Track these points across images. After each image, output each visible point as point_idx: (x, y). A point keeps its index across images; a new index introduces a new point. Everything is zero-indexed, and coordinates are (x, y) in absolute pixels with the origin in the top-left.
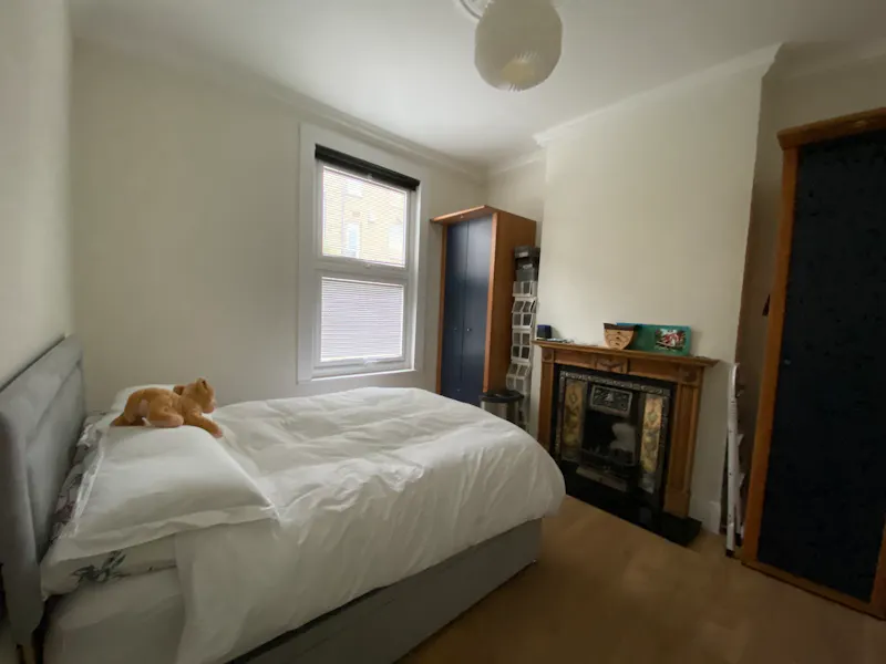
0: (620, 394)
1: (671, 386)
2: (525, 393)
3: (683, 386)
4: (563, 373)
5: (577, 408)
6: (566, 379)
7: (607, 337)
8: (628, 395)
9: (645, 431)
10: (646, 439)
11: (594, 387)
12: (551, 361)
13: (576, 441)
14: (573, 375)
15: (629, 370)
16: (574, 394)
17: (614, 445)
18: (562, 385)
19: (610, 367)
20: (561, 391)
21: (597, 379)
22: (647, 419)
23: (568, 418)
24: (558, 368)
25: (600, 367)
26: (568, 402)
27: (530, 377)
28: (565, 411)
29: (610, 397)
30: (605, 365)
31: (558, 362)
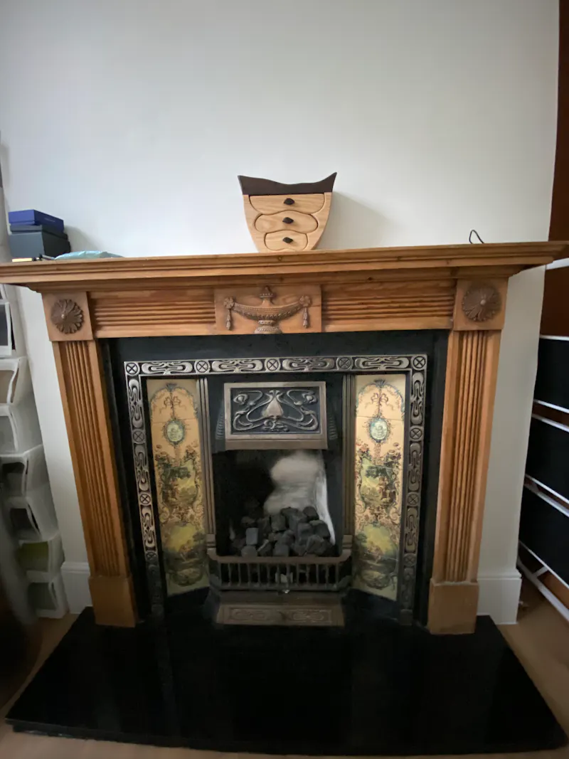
0: (297, 392)
1: (431, 342)
2: (21, 452)
3: (462, 334)
4: (131, 368)
5: (190, 455)
6: (144, 380)
7: (254, 222)
8: (315, 390)
9: (363, 466)
10: (367, 484)
11: (228, 387)
12: (86, 333)
13: (198, 537)
14: (166, 367)
15: (326, 319)
16: (175, 419)
17: (274, 504)
18: (134, 403)
19: (276, 320)
20: (137, 422)
21: (236, 365)
22: (362, 436)
23: (170, 489)
24: (112, 352)
25: (245, 327)
26: (162, 446)
27: (28, 401)
28: (158, 472)
29: (273, 406)
30: (256, 318)
31: (107, 333)
